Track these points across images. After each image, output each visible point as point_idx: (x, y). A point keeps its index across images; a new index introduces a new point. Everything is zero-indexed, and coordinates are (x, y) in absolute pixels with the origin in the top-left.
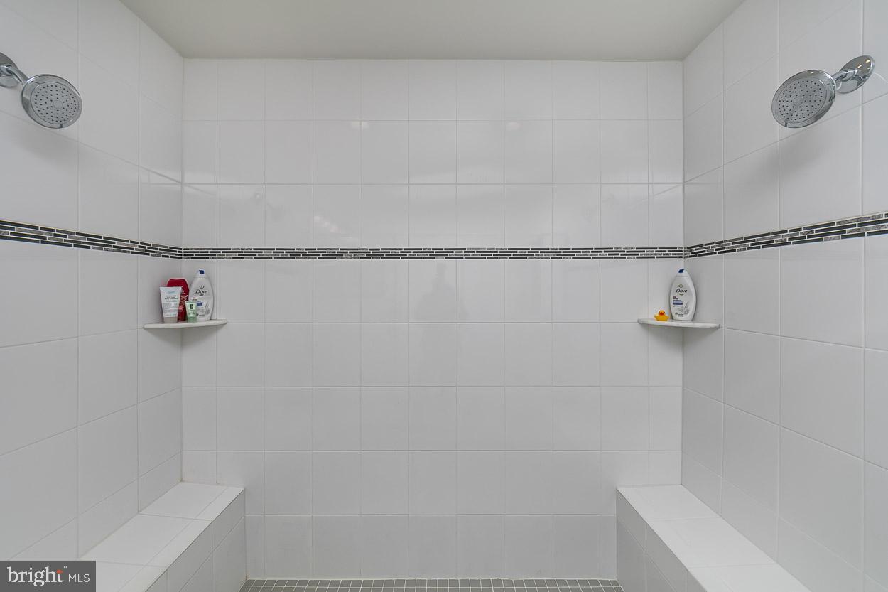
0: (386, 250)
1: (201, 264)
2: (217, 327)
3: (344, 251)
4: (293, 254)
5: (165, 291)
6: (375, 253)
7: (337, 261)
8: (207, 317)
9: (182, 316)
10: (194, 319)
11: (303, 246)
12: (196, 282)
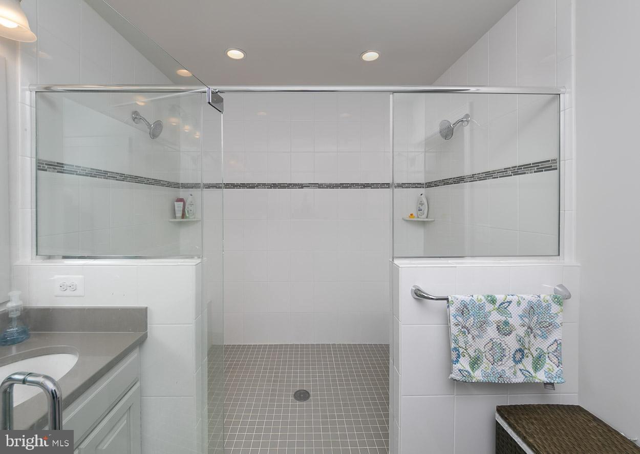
0: (280, 184)
1: (191, 191)
2: (197, 221)
3: (259, 184)
4: (234, 186)
5: (176, 204)
6: (274, 186)
7: (255, 190)
8: (193, 217)
9: (183, 216)
10: (188, 218)
11: (239, 182)
12: (189, 200)
